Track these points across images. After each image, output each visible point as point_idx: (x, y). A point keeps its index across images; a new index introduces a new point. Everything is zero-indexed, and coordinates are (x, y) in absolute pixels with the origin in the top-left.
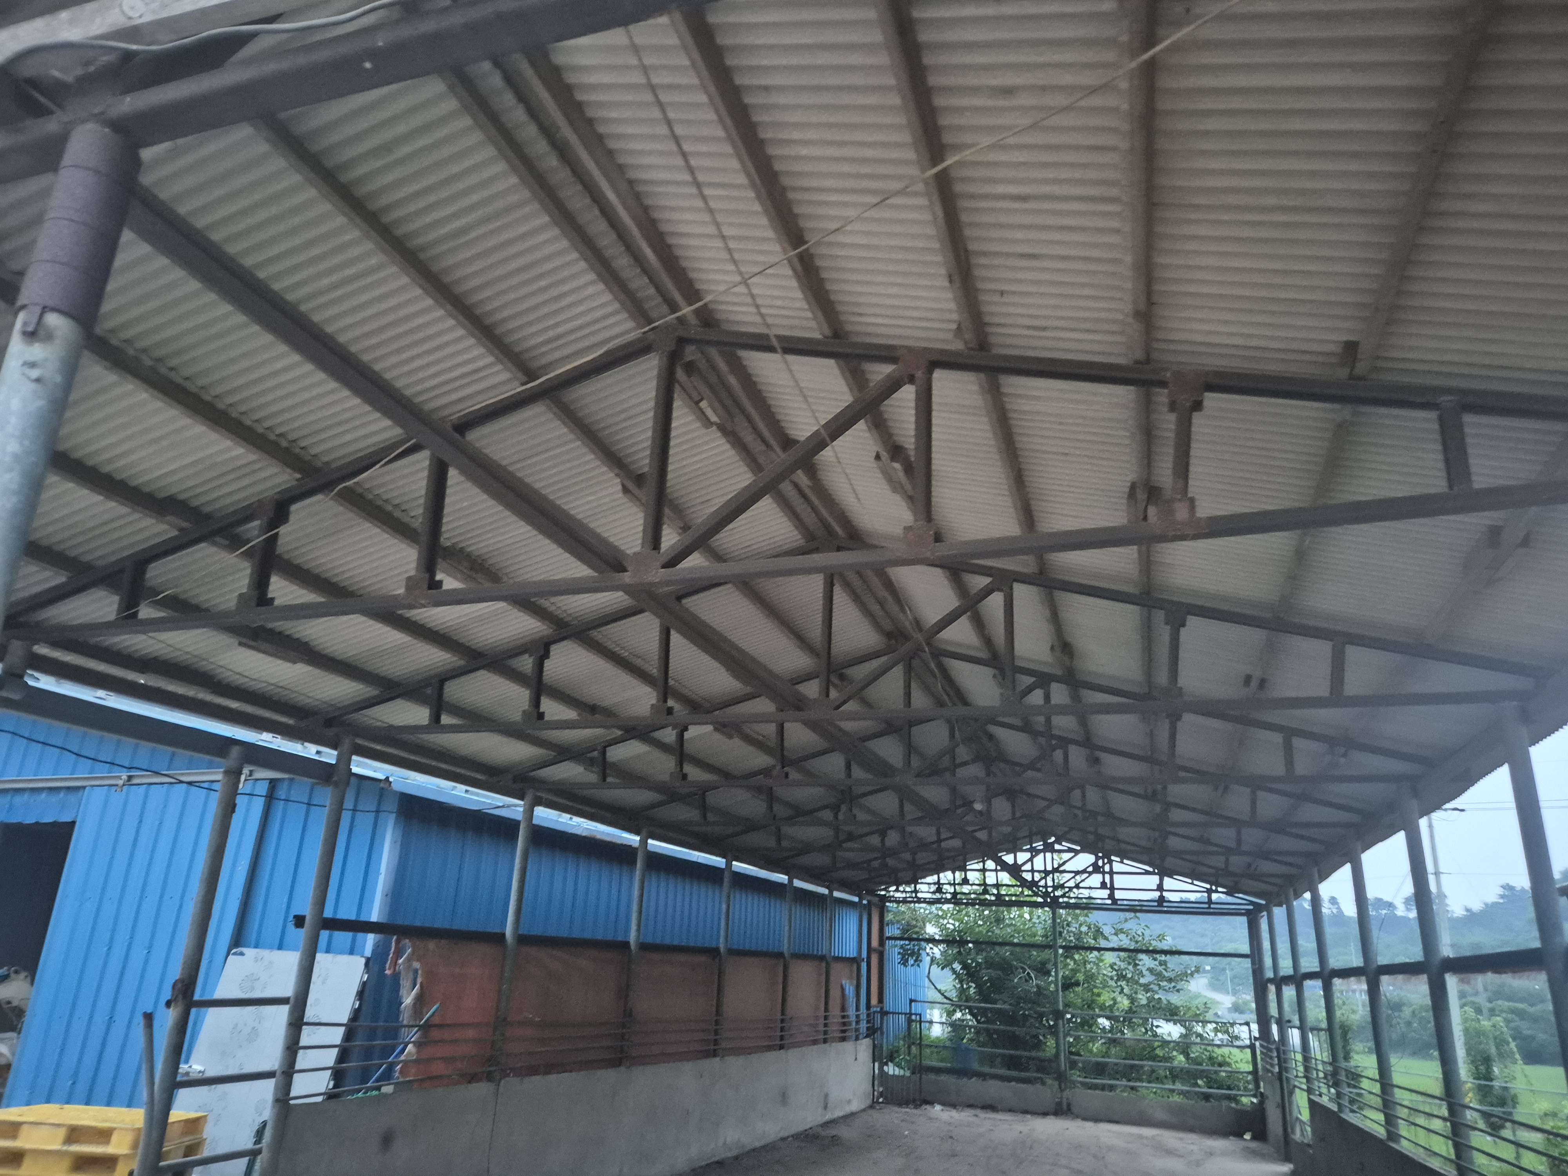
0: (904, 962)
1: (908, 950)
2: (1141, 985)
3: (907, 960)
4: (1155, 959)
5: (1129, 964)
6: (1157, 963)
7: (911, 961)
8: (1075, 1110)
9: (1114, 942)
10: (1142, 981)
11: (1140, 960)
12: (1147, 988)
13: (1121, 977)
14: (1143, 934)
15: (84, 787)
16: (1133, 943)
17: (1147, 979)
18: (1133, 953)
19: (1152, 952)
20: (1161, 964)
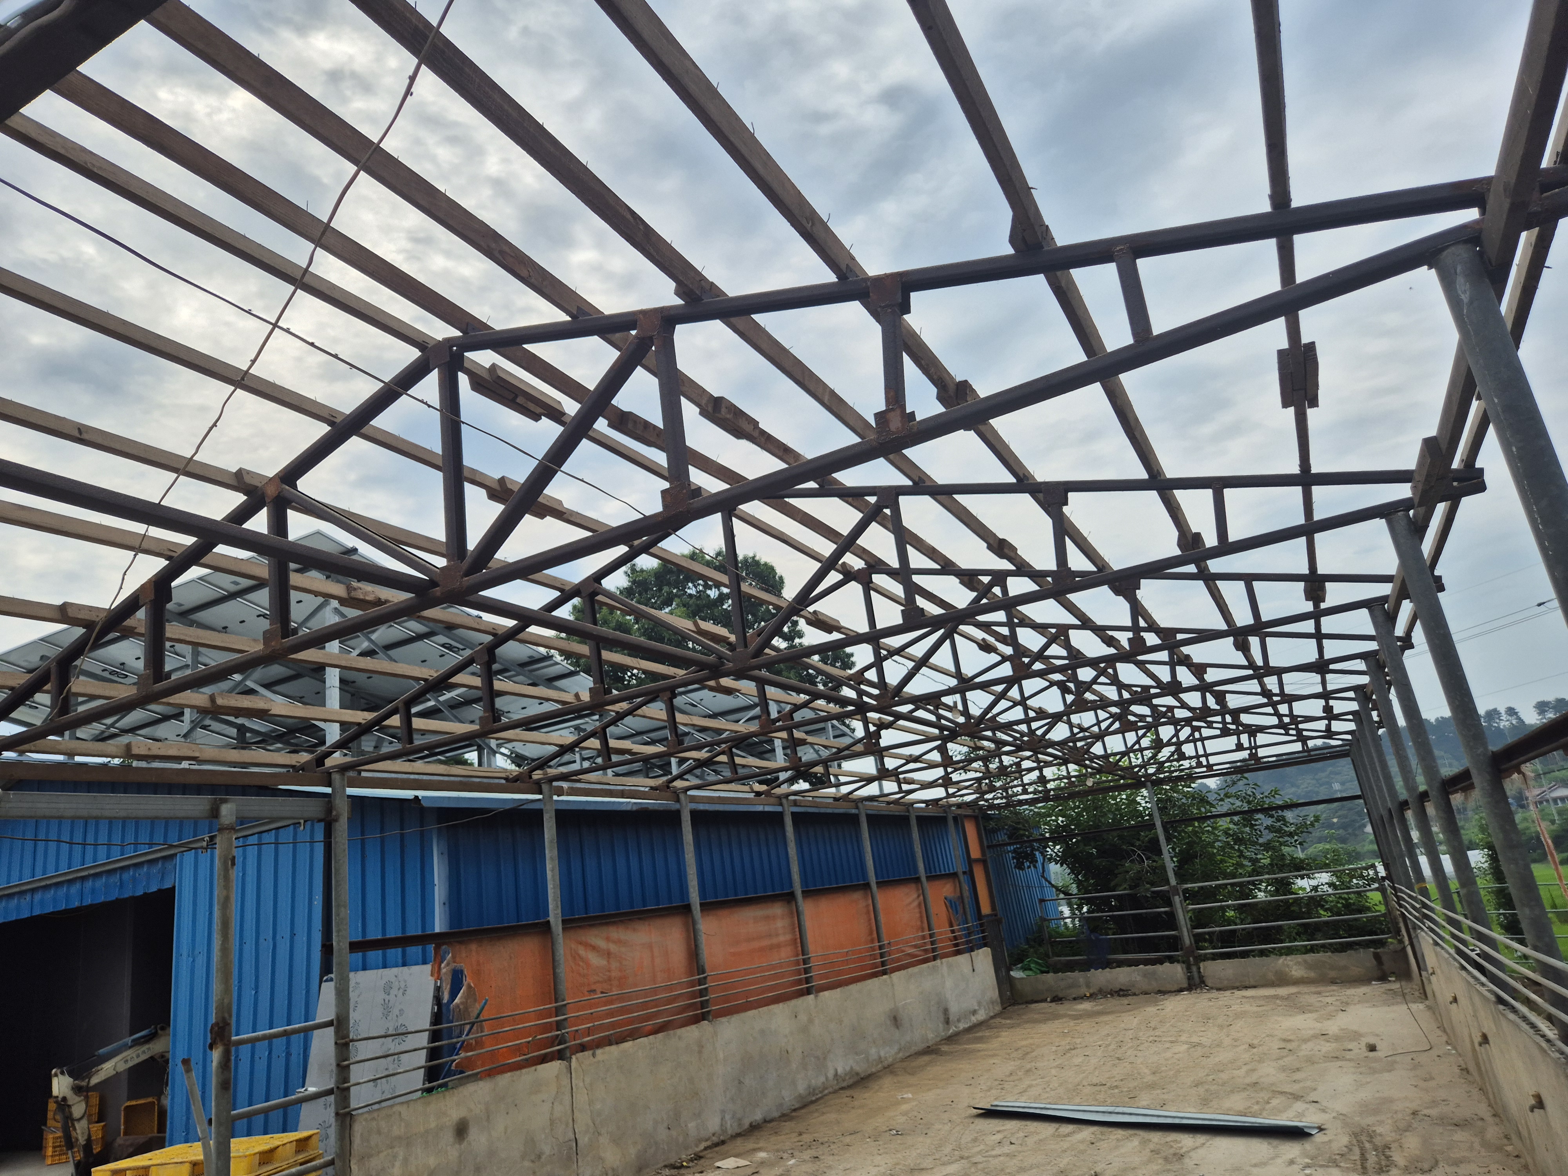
0: (1020, 866)
1: (1021, 853)
2: (1261, 845)
3: (1023, 863)
4: (1272, 816)
5: (1245, 826)
6: (1274, 819)
7: (1027, 864)
8: (1209, 982)
9: (1224, 808)
10: (1261, 841)
11: (1256, 820)
12: (1267, 846)
13: (1239, 840)
14: (1254, 793)
15: (176, 855)
16: (1245, 805)
17: (1267, 836)
18: (1247, 816)
19: (1267, 811)
20: (1278, 820)
